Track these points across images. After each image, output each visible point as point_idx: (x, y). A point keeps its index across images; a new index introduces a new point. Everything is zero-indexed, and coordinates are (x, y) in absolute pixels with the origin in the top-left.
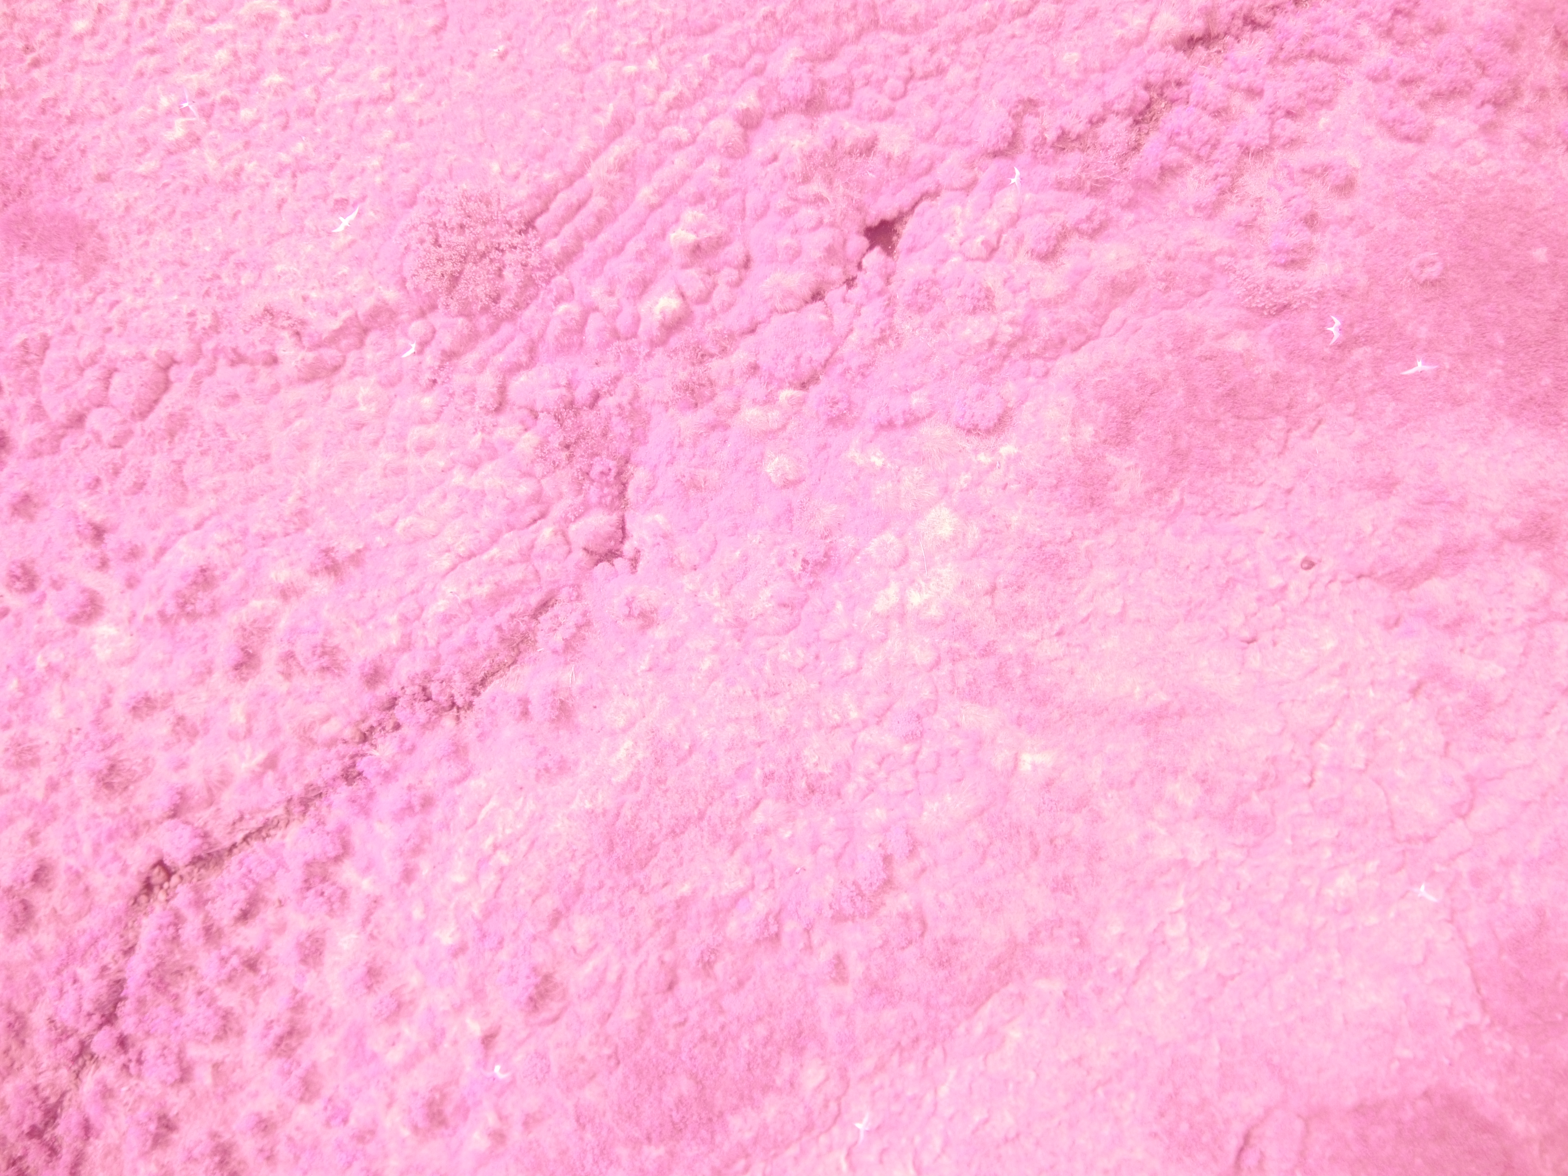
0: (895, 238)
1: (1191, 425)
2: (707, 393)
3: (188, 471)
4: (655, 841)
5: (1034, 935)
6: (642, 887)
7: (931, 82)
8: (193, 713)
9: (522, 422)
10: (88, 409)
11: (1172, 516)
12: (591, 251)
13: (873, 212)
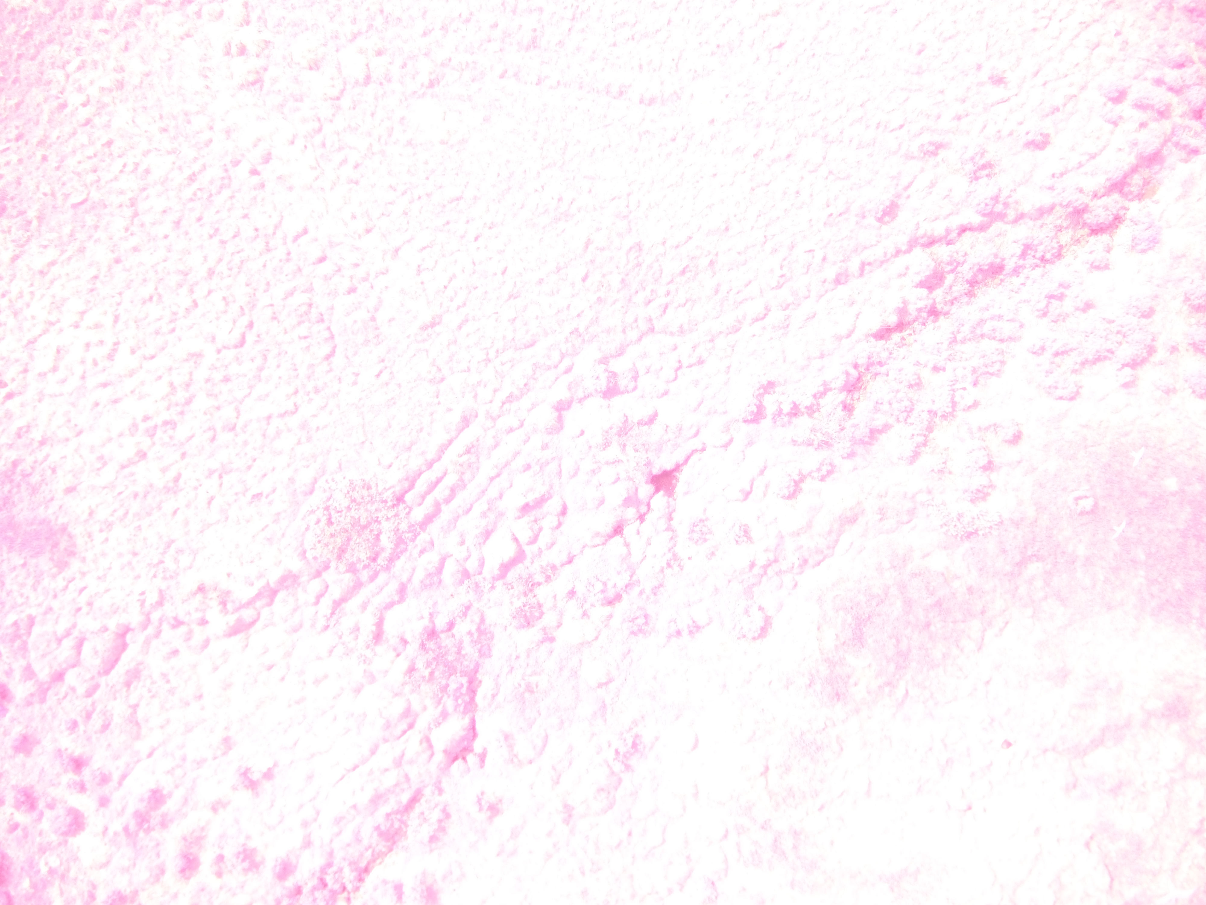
0: (674, 483)
2: (537, 614)
3: (141, 713)
7: (695, 369)
9: (395, 649)
10: (66, 669)
12: (447, 512)
13: (657, 466)
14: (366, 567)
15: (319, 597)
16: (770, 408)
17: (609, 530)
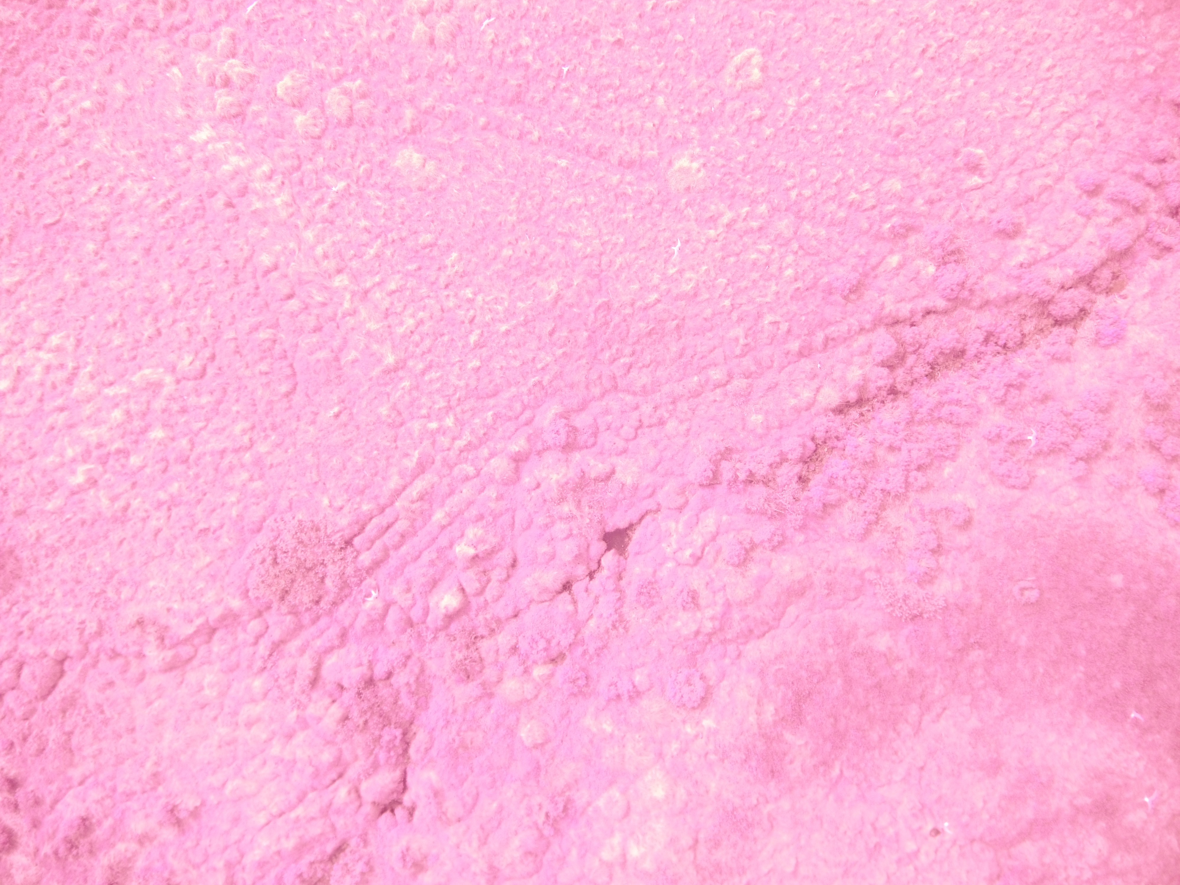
0: (626, 540)
1: (848, 710)
2: (477, 669)
7: (655, 430)
9: (331, 695)
10: (5, 691)
11: (834, 785)
12: (393, 561)
13: (611, 524)
14: (307, 610)
15: (258, 638)
16: (726, 475)
17: (558, 586)
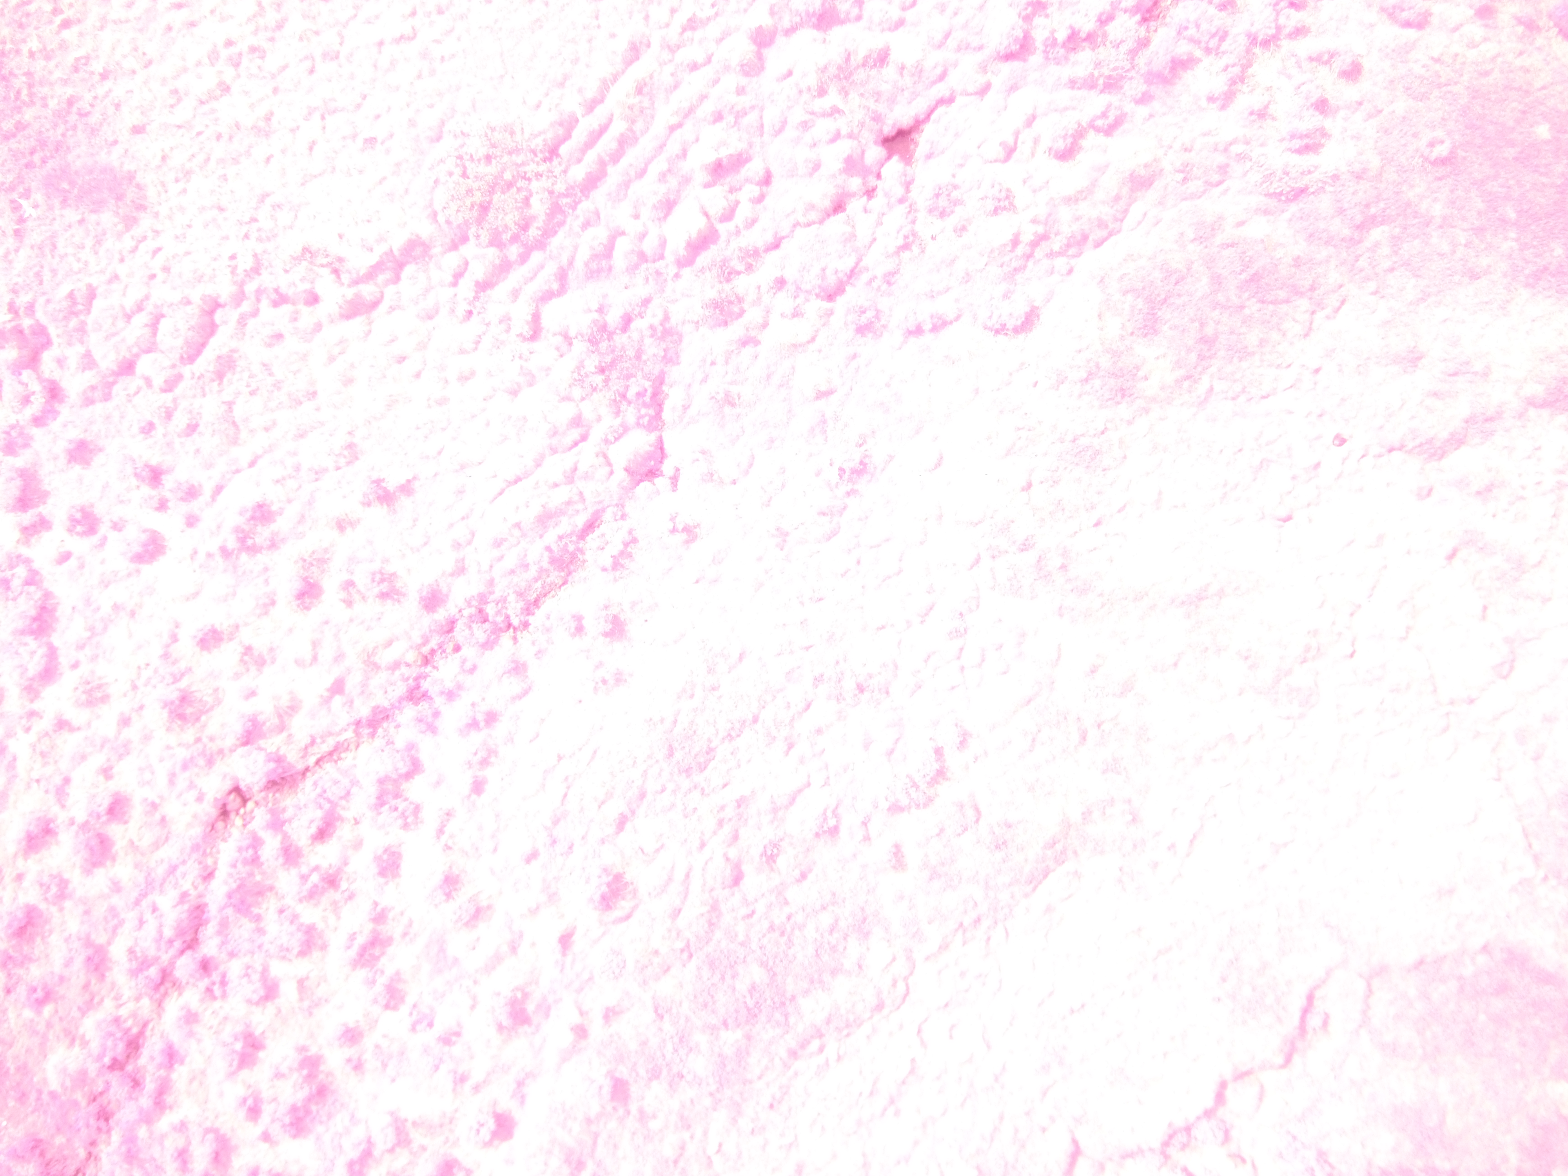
0: (912, 147)
1: (1217, 312)
2: (736, 309)
3: (238, 412)
4: (713, 745)
5: (1087, 815)
6: (703, 790)
8: (260, 645)
9: (558, 349)
10: (137, 356)
11: (1203, 402)
12: (615, 174)
13: (890, 122)
14: (515, 238)
15: (458, 276)
16: (1039, 36)
17: (828, 205)
